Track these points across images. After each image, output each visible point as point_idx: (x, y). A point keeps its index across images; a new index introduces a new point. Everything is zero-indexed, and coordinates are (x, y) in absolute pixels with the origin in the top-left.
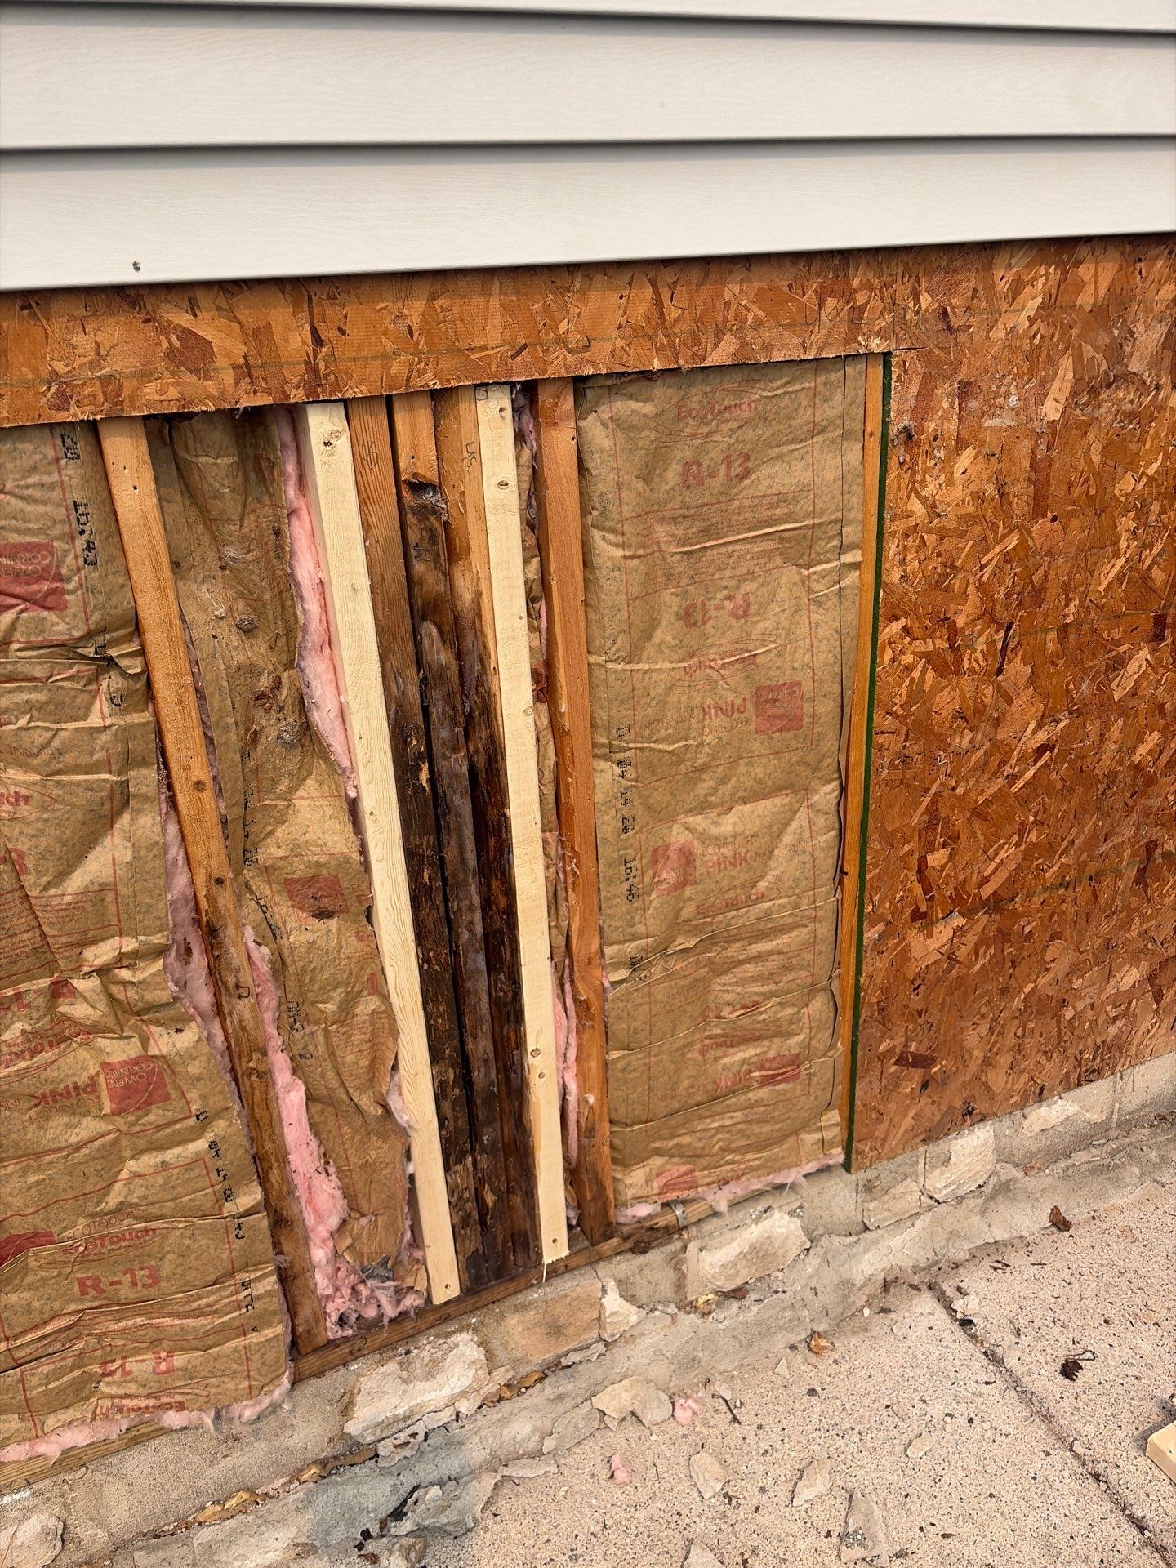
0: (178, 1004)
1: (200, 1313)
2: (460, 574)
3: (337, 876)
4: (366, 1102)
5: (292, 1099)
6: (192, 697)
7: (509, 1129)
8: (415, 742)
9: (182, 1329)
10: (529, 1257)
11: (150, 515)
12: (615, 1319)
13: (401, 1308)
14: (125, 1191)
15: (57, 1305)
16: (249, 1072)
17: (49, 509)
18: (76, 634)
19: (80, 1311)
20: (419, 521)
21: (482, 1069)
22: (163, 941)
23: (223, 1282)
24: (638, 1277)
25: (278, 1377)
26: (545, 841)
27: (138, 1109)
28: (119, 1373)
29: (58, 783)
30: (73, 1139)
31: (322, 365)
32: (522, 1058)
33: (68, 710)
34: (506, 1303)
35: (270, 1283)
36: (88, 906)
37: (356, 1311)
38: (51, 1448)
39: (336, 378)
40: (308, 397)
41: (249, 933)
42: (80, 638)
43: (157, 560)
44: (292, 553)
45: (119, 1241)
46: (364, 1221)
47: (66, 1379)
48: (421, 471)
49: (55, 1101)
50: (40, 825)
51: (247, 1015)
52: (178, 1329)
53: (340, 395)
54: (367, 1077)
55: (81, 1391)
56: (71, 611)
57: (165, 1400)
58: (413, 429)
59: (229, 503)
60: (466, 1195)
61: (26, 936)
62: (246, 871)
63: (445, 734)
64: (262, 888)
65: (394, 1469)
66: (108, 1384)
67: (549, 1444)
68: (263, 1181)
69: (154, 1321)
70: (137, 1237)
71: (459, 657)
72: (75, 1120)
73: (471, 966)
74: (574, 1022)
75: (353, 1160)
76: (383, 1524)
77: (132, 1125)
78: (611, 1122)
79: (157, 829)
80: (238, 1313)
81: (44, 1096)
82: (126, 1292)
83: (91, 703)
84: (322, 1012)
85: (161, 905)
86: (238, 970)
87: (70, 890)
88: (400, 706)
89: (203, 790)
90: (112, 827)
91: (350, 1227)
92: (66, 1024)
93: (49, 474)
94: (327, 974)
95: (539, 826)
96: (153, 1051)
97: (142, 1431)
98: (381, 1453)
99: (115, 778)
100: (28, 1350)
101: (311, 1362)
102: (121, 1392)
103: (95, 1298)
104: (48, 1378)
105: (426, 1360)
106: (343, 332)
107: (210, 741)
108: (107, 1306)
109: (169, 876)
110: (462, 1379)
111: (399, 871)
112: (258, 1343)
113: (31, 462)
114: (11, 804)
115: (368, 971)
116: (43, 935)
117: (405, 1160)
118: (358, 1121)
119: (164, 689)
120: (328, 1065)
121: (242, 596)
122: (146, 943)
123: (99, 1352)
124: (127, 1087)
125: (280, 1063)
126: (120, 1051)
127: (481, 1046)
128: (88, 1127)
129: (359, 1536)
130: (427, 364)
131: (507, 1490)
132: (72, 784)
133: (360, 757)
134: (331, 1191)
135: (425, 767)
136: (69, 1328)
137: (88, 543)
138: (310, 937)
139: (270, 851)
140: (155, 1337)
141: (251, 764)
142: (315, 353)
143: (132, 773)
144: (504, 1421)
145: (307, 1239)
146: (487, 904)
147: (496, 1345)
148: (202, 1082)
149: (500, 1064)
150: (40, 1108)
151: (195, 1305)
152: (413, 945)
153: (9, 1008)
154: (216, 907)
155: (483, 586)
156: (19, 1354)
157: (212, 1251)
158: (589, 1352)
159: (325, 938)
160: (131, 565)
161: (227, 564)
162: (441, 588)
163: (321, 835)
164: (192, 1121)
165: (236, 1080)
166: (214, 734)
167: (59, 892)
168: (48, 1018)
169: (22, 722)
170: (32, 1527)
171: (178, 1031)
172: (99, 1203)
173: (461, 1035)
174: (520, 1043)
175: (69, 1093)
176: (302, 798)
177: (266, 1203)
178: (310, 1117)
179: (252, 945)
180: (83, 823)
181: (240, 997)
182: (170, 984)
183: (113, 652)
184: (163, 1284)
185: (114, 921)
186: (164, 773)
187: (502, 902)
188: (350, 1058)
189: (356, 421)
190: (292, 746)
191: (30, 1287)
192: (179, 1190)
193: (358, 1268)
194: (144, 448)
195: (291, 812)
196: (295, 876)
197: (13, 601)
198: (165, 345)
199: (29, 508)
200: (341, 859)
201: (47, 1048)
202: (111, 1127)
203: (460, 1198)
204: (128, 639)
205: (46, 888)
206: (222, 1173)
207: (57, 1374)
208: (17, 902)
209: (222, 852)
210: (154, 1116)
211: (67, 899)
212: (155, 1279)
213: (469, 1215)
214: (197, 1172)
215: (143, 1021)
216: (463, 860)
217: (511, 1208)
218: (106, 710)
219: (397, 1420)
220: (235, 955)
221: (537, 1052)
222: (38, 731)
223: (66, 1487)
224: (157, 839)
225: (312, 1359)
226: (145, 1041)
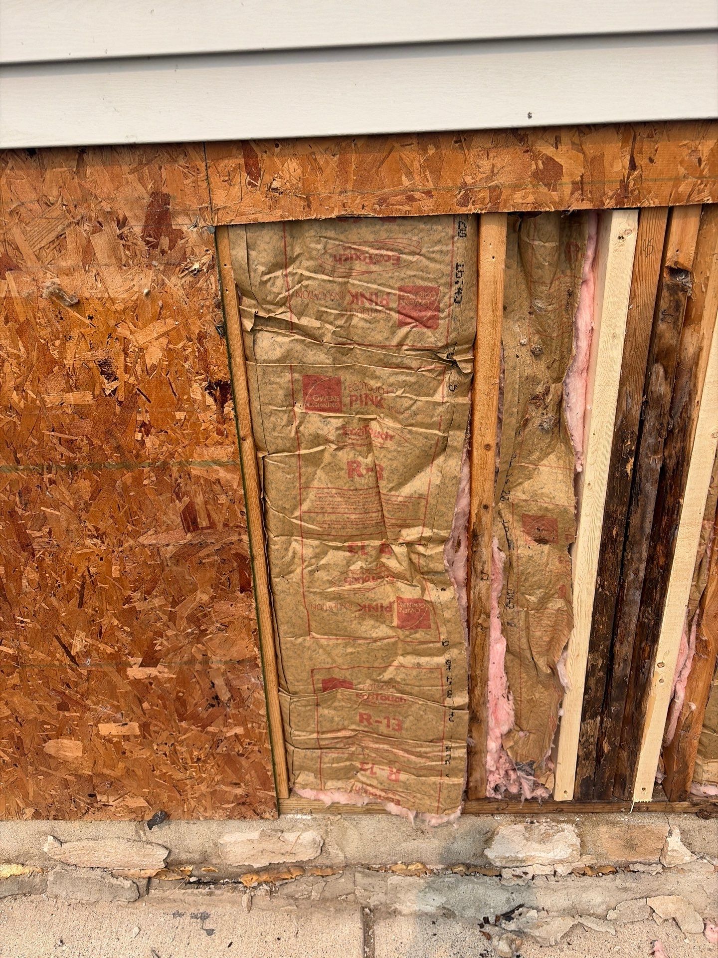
0: (446, 574)
1: (420, 755)
2: (690, 334)
3: (556, 520)
4: (542, 662)
5: (497, 648)
6: (496, 392)
7: (630, 708)
8: (629, 443)
9: (408, 760)
10: (624, 793)
11: (498, 276)
12: (675, 854)
13: (534, 794)
14: (395, 673)
15: (346, 723)
16: (477, 625)
17: (442, 266)
18: (440, 344)
19: (357, 731)
20: (671, 295)
21: (622, 665)
22: (447, 535)
23: (436, 742)
24: (697, 833)
25: (455, 807)
26: (703, 527)
27: (412, 628)
28: (369, 772)
29: (410, 431)
30: (374, 635)
31: (632, 184)
32: (650, 666)
33: (424, 389)
34: (601, 817)
35: (462, 753)
36: (410, 505)
37: (505, 786)
38: (327, 799)
39: (639, 192)
40: (617, 206)
41: (496, 542)
42: (442, 347)
43: (496, 304)
44: (578, 308)
45: (386, 699)
46: (521, 734)
47: (342, 764)
48: (681, 260)
49: (370, 611)
50: (395, 454)
51: (484, 591)
52: (406, 760)
53: (639, 205)
54: (546, 648)
55: (347, 773)
56: (441, 329)
57: (390, 795)
58: (683, 230)
59: (546, 273)
60: (591, 740)
61: (374, 515)
62: (500, 504)
63: (651, 441)
64: (508, 516)
65: (510, 888)
66: (362, 775)
67: (612, 915)
68: (471, 692)
69: (394, 750)
70: (396, 700)
71: (674, 390)
72: (377, 624)
73: (630, 597)
74: (693, 652)
75: (524, 695)
76: (497, 918)
77: (407, 636)
78: (704, 726)
79: (458, 469)
80: (440, 763)
81: (365, 607)
82: (383, 728)
83: (438, 387)
84: (527, 600)
85: (450, 514)
86: (484, 563)
87: (403, 494)
88: (625, 417)
89: (488, 450)
90: (432, 462)
91: (513, 735)
92: (383, 569)
93: (447, 245)
94: (536, 578)
95: (702, 515)
96: (427, 598)
97: (373, 807)
98: (504, 875)
99: (441, 434)
100: (327, 742)
101: (473, 805)
102: (368, 782)
103: (366, 726)
104: (334, 761)
105: (543, 831)
106: (651, 161)
107: (500, 420)
108: (371, 733)
109: (458, 498)
110: (563, 852)
111: (598, 525)
112: (448, 784)
113: (438, 237)
114: (383, 439)
115: (561, 583)
116: (383, 516)
117: (558, 706)
118: (534, 673)
119: (481, 385)
120: (524, 634)
121: (538, 332)
122: (437, 534)
123: (361, 756)
124: (409, 614)
125: (495, 624)
126: (409, 592)
127: (624, 650)
128: (383, 630)
129: (482, 919)
130: (706, 186)
131: (579, 931)
132: (417, 433)
133: (590, 447)
134: (508, 710)
135: (632, 461)
136: (350, 737)
137: (459, 289)
138: (531, 553)
139: (518, 495)
140: (393, 759)
141: (520, 439)
142: (629, 174)
143: (451, 433)
144: (585, 889)
145: (487, 733)
146: (651, 559)
147: (589, 839)
148: (450, 624)
149: (634, 665)
150: (361, 612)
151: (418, 749)
152: (596, 574)
153: (357, 552)
154: (480, 522)
155: (705, 344)
156: (322, 743)
157: (434, 723)
158: (650, 868)
159: (539, 556)
160: (480, 306)
161: (535, 311)
162: (674, 342)
163: (552, 492)
164: (439, 645)
165: (468, 626)
166: (504, 417)
167: (397, 494)
168: (375, 563)
169: (399, 393)
170: (309, 836)
171: (443, 589)
172: (380, 674)
173: (613, 639)
174: (652, 656)
175: (377, 608)
176: (545, 465)
177: (469, 706)
178: (506, 662)
179: (496, 550)
180: (418, 457)
181: (482, 579)
182: (445, 562)
183: (457, 358)
184: (403, 732)
185: (422, 517)
186: (469, 436)
187: (662, 560)
188: (538, 634)
189: (644, 224)
190: (547, 432)
191: (335, 709)
192: (424, 682)
193: (514, 762)
194: (504, 233)
195: (536, 473)
196: (530, 514)
197: (410, 320)
198: (534, 167)
199: (431, 265)
200: (562, 509)
201: (371, 580)
202: (394, 634)
203: (587, 740)
204: (466, 351)
205: (390, 490)
206: (449, 680)
207: (338, 760)
208: (374, 494)
209: (492, 490)
210: (420, 635)
211: (400, 499)
212: (400, 728)
213: (590, 753)
214: (436, 675)
215: (424, 578)
216: (642, 527)
217: (619, 758)
218: (445, 393)
219: (516, 860)
220: (485, 553)
221: (662, 665)
222: (406, 399)
223: (329, 822)
224: (457, 474)
225: (474, 804)
226: (423, 590)
